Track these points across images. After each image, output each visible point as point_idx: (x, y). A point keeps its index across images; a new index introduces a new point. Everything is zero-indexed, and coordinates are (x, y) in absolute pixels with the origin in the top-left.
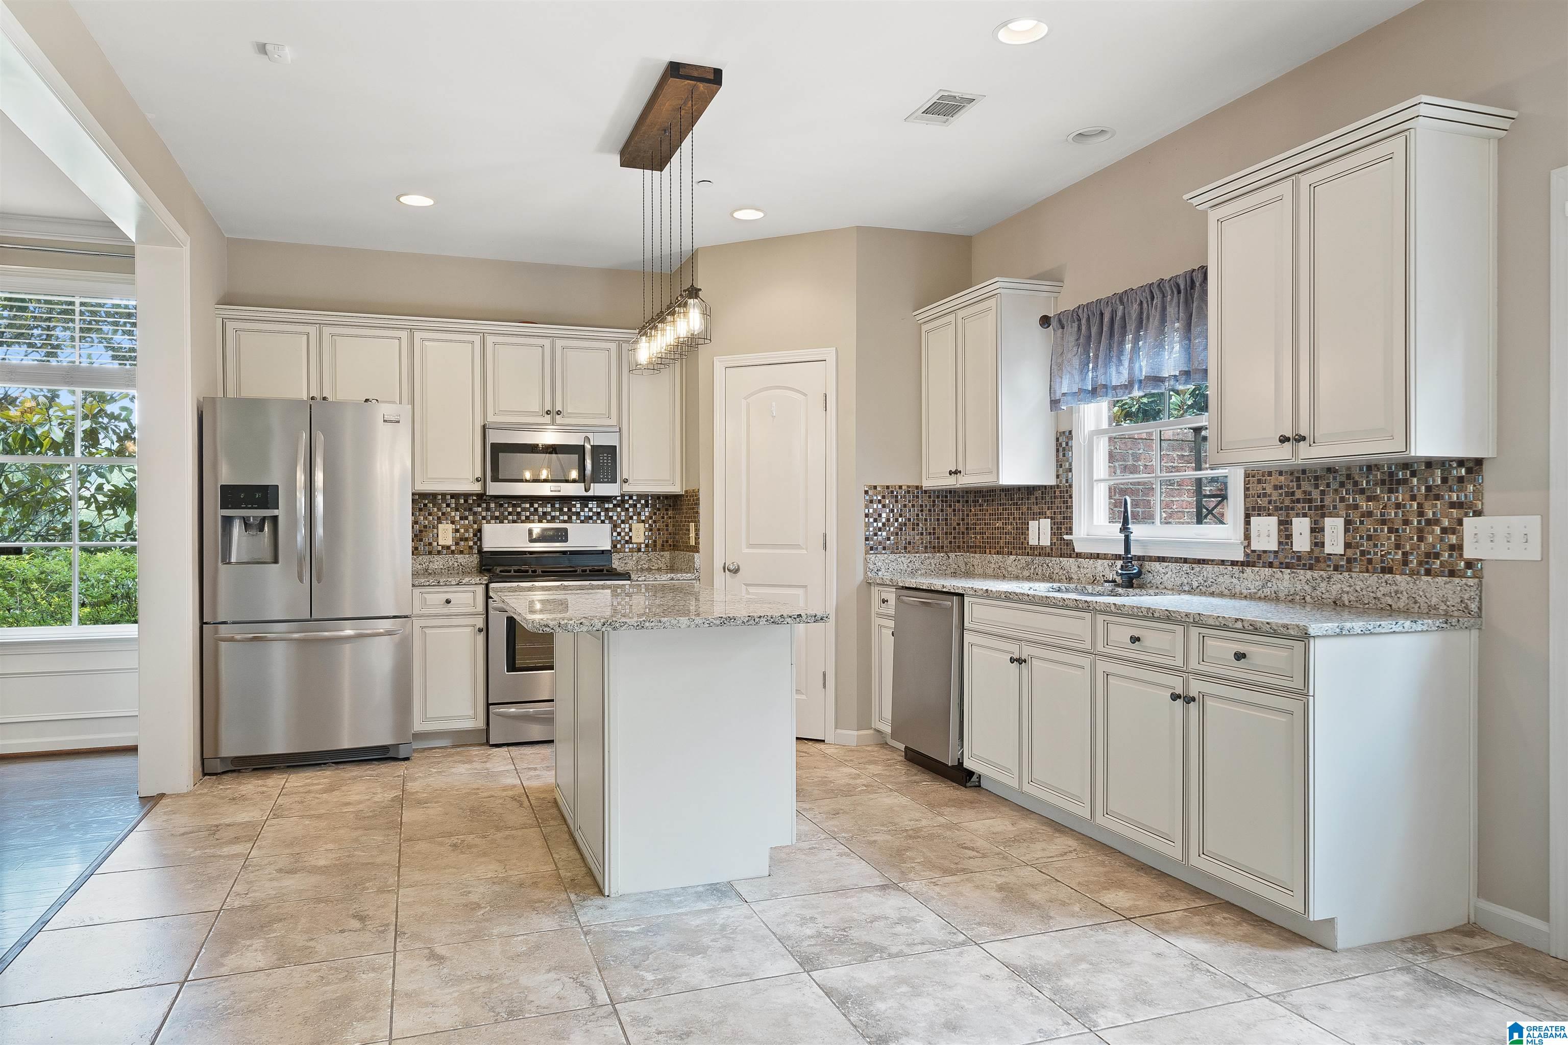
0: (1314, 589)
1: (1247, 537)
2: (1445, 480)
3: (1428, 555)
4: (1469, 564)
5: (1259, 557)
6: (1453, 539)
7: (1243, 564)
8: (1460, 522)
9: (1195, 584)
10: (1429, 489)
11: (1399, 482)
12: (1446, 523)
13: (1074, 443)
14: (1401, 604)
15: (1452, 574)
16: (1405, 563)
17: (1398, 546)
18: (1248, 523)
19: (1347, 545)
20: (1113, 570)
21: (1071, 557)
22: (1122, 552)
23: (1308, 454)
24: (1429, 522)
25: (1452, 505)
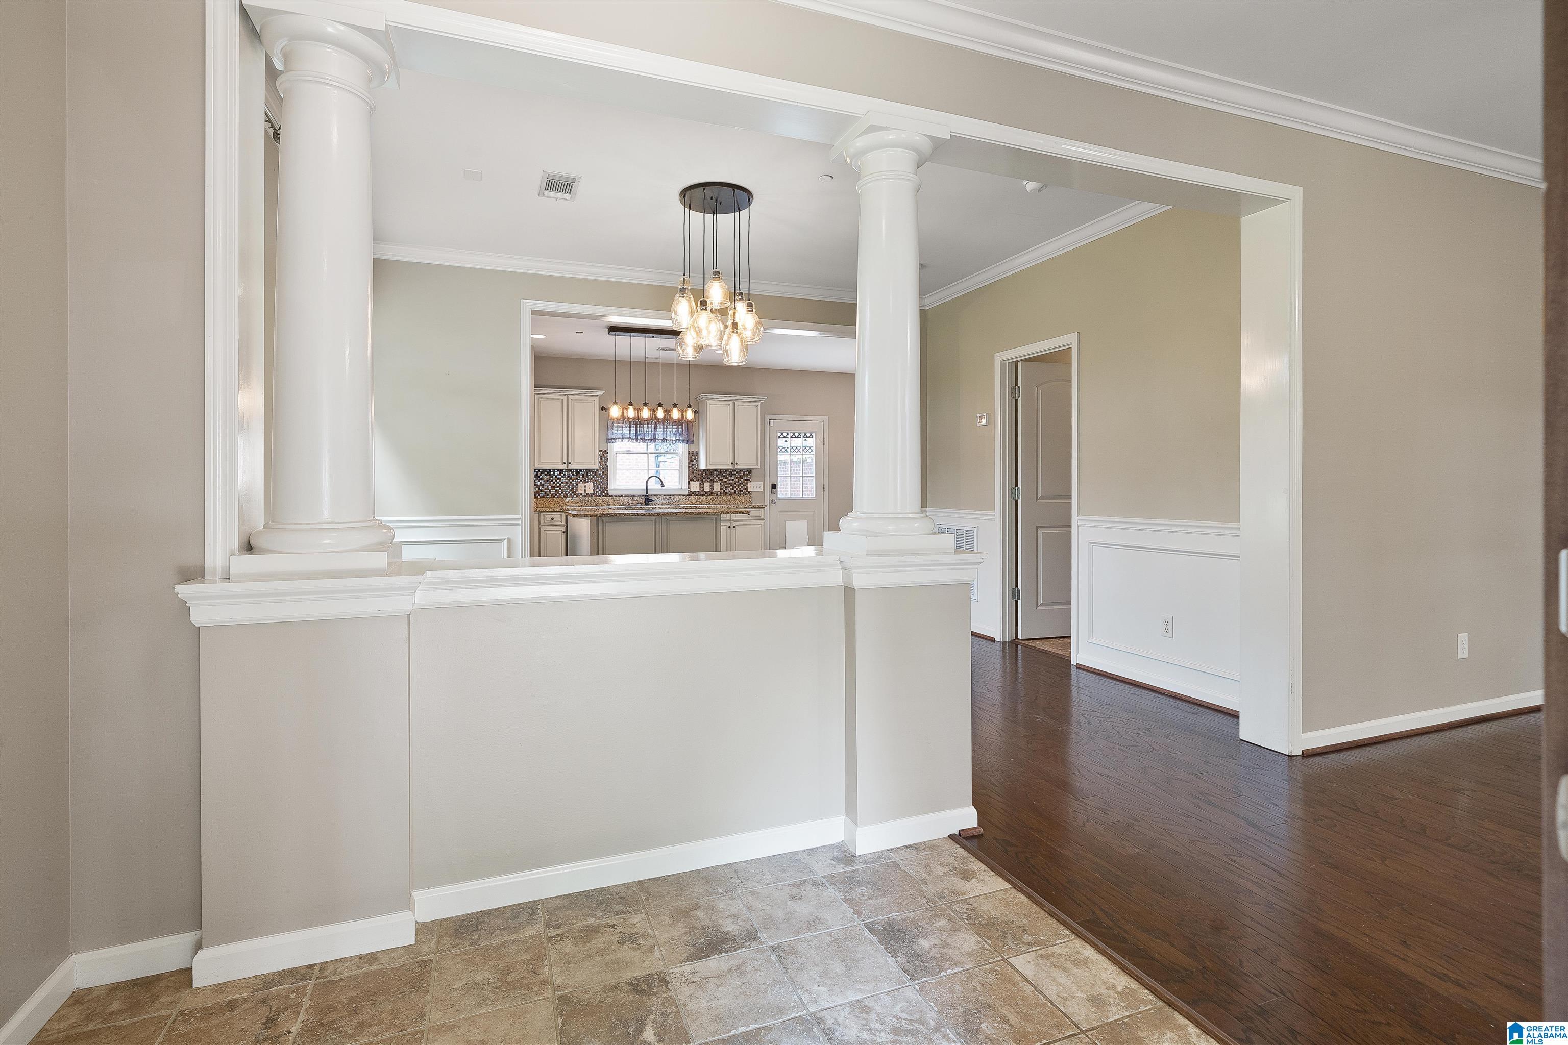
0: (713, 501)
1: (689, 488)
2: (744, 474)
3: (740, 491)
4: (749, 492)
5: (693, 493)
6: (745, 487)
7: (687, 495)
8: (747, 484)
9: (671, 502)
10: (740, 476)
11: (733, 474)
12: (744, 484)
13: (609, 456)
14: (736, 503)
15: (745, 495)
16: (735, 493)
17: (733, 489)
18: (689, 484)
19: (720, 489)
20: (642, 500)
21: (606, 496)
22: (645, 494)
23: (737, 467)
24: (740, 483)
25: (746, 480)
